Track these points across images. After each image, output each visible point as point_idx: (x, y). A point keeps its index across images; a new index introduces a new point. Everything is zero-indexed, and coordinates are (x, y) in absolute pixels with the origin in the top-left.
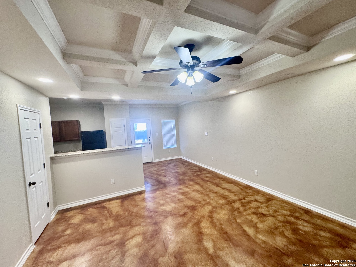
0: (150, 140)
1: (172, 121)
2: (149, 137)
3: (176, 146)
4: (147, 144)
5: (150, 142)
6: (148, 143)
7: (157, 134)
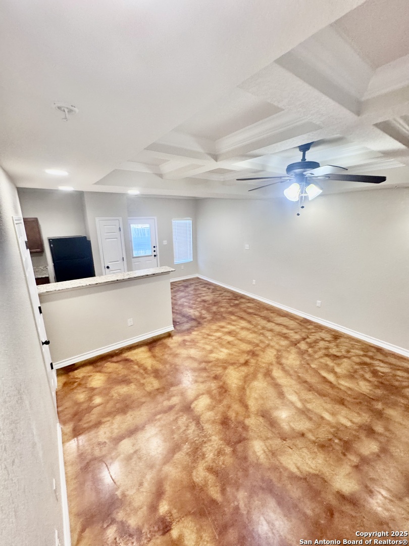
0: (155, 251)
1: (187, 221)
2: (154, 247)
3: (192, 259)
4: (151, 257)
5: (155, 253)
6: (152, 255)
7: (165, 242)
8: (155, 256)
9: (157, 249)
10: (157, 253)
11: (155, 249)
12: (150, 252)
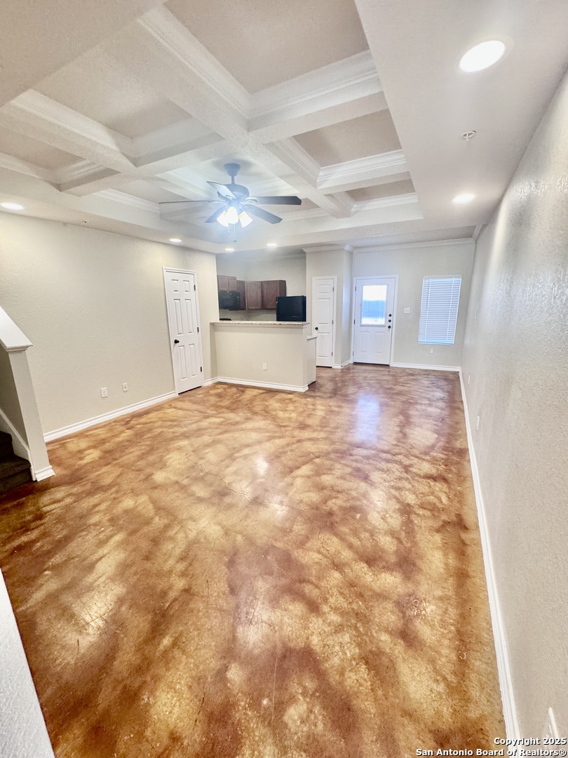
0: (390, 321)
1: (454, 279)
2: (390, 315)
3: (453, 342)
4: (383, 328)
5: (390, 324)
6: (384, 326)
7: (407, 310)
8: (389, 327)
9: (394, 318)
10: (393, 324)
11: (390, 318)
12: (381, 321)
